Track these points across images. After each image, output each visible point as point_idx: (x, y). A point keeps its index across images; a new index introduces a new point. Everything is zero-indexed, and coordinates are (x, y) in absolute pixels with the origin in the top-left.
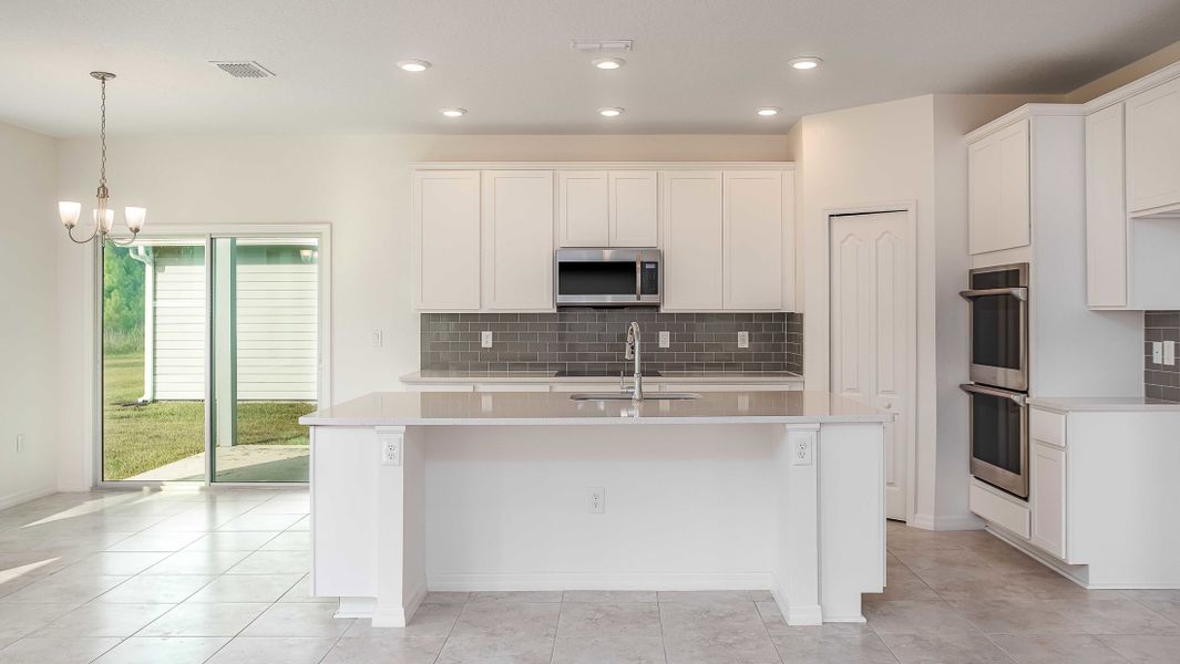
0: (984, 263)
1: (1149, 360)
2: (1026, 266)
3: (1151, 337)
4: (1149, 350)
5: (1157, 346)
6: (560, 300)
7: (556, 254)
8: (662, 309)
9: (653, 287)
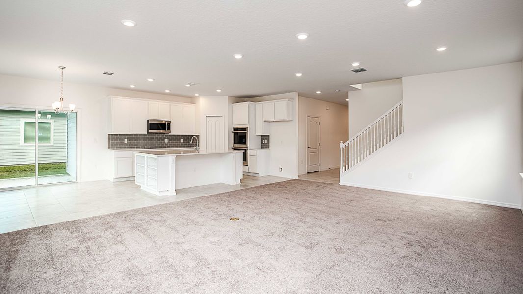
0: (236, 127)
1: (262, 143)
2: (248, 128)
3: (262, 139)
4: (262, 141)
5: (264, 140)
6: (150, 131)
7: (148, 121)
8: (170, 134)
9: (169, 129)
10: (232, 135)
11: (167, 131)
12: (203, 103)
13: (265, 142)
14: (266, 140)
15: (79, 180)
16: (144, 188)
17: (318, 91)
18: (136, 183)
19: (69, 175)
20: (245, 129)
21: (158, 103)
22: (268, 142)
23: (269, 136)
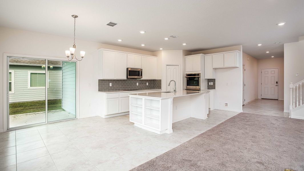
0: (189, 73)
1: (208, 85)
2: (200, 74)
3: (209, 82)
6: (129, 77)
7: (127, 69)
8: (141, 79)
9: (141, 75)
10: (185, 79)
11: (140, 77)
12: (164, 56)
13: (211, 84)
14: (212, 83)
15: (78, 117)
16: (137, 124)
17: (259, 44)
18: (130, 121)
19: (64, 110)
20: (198, 75)
21: (134, 55)
22: (214, 84)
23: (215, 79)
